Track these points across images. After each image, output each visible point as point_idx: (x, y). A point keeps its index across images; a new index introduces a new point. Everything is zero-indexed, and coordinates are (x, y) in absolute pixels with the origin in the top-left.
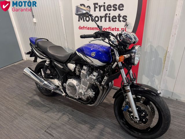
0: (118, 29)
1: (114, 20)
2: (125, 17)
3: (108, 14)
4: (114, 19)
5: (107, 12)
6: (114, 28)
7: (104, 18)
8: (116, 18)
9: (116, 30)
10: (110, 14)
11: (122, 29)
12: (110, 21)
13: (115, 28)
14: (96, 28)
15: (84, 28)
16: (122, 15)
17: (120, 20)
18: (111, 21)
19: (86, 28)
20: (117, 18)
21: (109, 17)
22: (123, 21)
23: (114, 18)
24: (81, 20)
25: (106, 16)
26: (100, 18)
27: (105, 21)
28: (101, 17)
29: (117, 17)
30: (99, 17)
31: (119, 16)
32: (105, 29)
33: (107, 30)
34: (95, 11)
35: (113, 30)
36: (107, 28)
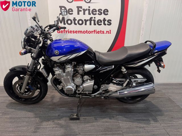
0: (103, 32)
1: (100, 23)
2: (109, 21)
3: (93, 18)
5: (92, 16)
6: (100, 31)
7: (89, 21)
8: (101, 22)
9: (102, 32)
10: (95, 18)
11: (107, 32)
12: (95, 24)
14: (80, 31)
15: (65, 32)
16: (107, 19)
17: (106, 23)
18: (97, 24)
19: (67, 32)
20: (103, 22)
21: (94, 21)
22: (108, 24)
23: (99, 21)
24: (61, 23)
25: (91, 20)
26: (84, 22)
27: (90, 24)
28: (86, 21)
29: (102, 20)
30: (84, 20)
31: (104, 20)
32: (90, 32)
33: (92, 33)
34: (78, 14)
35: (98, 32)
36: (92, 32)
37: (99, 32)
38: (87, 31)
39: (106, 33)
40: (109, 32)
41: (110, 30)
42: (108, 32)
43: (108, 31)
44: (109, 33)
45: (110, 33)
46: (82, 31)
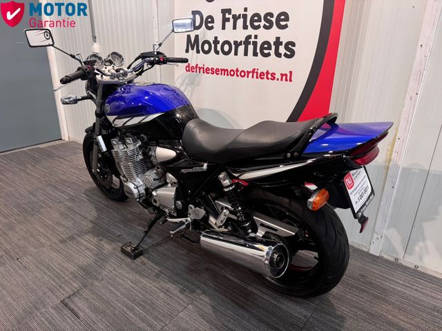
0: (273, 74)
1: (266, 51)
2: (290, 46)
3: (253, 37)
4: (264, 50)
5: (250, 31)
6: (265, 72)
7: (243, 46)
8: (269, 48)
9: (269, 76)
10: (256, 37)
11: (282, 75)
12: (255, 54)
13: (268, 71)
14: (224, 70)
16: (284, 40)
17: (280, 52)
18: (259, 54)
19: (202, 70)
20: (273, 47)
21: (255, 44)
22: (286, 55)
23: (266, 46)
24: (193, 49)
25: (247, 42)
26: (233, 46)
27: (246, 54)
28: (237, 44)
29: (272, 44)
30: (232, 43)
31: (278, 42)
32: (244, 74)
33: (248, 77)
34: (224, 28)
35: (261, 76)
36: (248, 72)
37: (264, 75)
38: (237, 70)
39: (280, 77)
40: (287, 77)
41: (291, 72)
42: (284, 77)
43: (286, 75)
44: (286, 80)
45: (291, 80)
46: (227, 70)
